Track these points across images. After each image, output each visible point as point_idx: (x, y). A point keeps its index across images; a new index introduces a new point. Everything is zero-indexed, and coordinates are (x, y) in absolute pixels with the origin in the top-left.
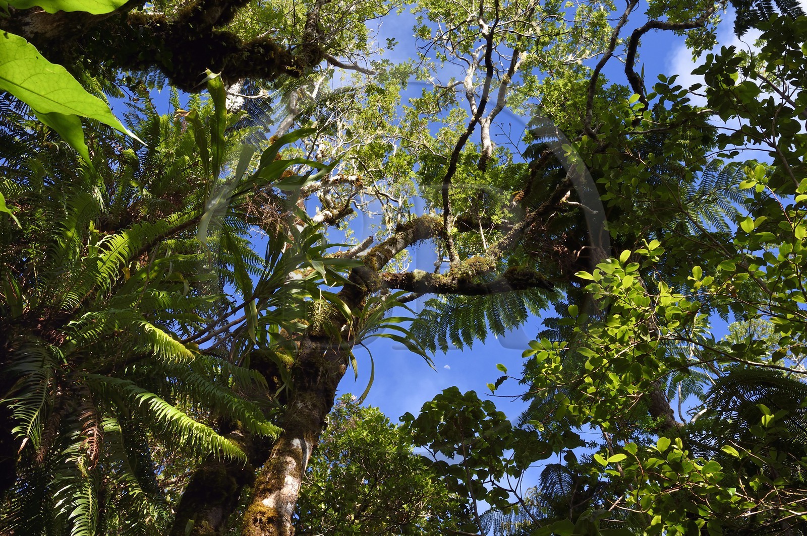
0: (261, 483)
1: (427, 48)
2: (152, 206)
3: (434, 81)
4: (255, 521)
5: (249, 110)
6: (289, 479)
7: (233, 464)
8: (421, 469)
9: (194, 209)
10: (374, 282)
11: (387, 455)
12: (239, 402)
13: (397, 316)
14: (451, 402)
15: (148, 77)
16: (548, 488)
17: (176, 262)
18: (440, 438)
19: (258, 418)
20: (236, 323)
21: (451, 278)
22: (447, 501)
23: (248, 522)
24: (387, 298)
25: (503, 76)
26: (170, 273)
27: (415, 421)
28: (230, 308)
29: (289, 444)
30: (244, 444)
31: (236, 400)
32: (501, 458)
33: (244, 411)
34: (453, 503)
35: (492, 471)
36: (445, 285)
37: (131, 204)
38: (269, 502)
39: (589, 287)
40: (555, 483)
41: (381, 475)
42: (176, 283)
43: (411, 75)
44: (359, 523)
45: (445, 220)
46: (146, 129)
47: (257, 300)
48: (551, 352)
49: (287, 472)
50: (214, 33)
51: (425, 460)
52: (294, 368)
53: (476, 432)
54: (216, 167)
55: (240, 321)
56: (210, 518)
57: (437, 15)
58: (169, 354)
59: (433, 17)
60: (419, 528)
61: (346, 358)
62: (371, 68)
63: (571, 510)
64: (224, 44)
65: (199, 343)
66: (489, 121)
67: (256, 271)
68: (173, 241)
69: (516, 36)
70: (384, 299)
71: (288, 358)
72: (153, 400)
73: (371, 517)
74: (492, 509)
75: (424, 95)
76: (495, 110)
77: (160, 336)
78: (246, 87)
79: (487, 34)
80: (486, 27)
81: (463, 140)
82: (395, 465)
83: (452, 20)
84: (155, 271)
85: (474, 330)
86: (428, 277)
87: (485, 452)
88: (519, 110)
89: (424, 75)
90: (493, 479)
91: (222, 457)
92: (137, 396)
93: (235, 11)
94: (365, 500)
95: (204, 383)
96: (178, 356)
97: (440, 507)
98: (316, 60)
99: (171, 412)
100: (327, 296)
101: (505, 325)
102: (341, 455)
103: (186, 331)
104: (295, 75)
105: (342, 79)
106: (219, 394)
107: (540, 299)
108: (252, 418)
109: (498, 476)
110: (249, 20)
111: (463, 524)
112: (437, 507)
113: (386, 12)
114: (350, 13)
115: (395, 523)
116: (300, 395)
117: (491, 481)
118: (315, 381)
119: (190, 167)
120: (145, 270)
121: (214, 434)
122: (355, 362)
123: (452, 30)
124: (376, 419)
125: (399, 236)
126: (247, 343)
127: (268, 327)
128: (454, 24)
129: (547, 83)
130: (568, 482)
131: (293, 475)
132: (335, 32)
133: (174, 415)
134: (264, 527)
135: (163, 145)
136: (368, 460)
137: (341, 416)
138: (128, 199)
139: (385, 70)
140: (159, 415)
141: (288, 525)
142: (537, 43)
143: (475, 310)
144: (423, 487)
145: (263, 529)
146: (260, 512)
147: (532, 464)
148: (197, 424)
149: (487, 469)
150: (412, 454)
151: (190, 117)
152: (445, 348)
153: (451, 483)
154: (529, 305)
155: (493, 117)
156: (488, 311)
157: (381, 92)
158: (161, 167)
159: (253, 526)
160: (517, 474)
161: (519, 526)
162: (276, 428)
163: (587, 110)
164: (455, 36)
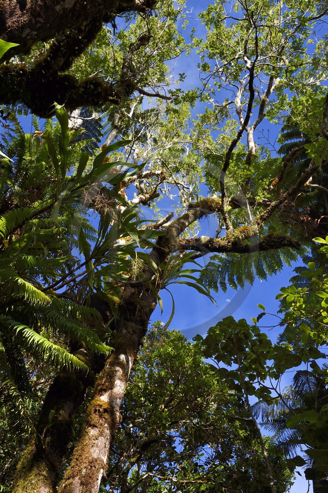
0: (99, 385)
1: (207, 79)
2: (21, 197)
3: (214, 101)
4: (95, 411)
5: (86, 128)
6: (118, 382)
7: (80, 373)
8: (209, 374)
9: (50, 198)
10: (174, 245)
11: (186, 364)
12: (83, 330)
13: (190, 269)
14: (229, 327)
15: (17, 107)
16: (299, 387)
17: (38, 235)
18: (222, 352)
19: (95, 341)
20: (80, 275)
21: (227, 241)
22: (228, 396)
23: (90, 412)
24: (184, 255)
25: (263, 97)
26: (35, 243)
27: (203, 341)
28: (76, 264)
29: (117, 358)
30: (88, 358)
31: (81, 328)
32: (265, 366)
33: (86, 336)
34: (232, 397)
35: (259, 374)
36: (223, 246)
37: (8, 195)
38: (104, 398)
39: (323, 249)
40: (304, 384)
41: (182, 377)
42: (39, 249)
43: (196, 99)
44: (167, 411)
45: (223, 201)
46: (16, 144)
47: (93, 260)
48: (296, 295)
49: (116, 378)
50: (59, 76)
51: (212, 368)
52: (120, 306)
53: (246, 347)
54: (64, 169)
55: (84, 274)
56: (66, 408)
57: (214, 55)
58: (34, 299)
59: (211, 56)
60: (209, 414)
61: (156, 299)
62: (169, 95)
63: (316, 403)
64: (66, 83)
65: (56, 290)
66: (253, 129)
67: (93, 239)
68: (37, 220)
69: (271, 68)
70: (181, 256)
71: (116, 299)
72: (25, 330)
73: (175, 407)
74: (260, 401)
75: (206, 112)
76: (257, 121)
77: (28, 287)
78: (83, 111)
79: (250, 67)
80: (249, 62)
81: (234, 143)
82: (191, 371)
83: (224, 58)
84: (25, 242)
85: (245, 276)
86: (211, 241)
87: (254, 361)
88: (274, 120)
89: (206, 98)
90: (259, 381)
91: (72, 367)
92: (15, 328)
93: (73, 60)
94: (171, 395)
95: (59, 318)
96: (41, 300)
97: (223, 400)
98: (130, 91)
99: (37, 338)
100: (141, 255)
101: (267, 272)
102: (155, 364)
103: (47, 282)
104: (116, 102)
105: (149, 103)
106: (69, 324)
107: (292, 254)
108: (91, 341)
109: (263, 378)
110: (84, 65)
111: (240, 412)
112: (221, 400)
113: (179, 54)
114: (153, 57)
115: (192, 411)
116: (124, 324)
117: (258, 382)
118: (134, 315)
119: (46, 169)
120: (18, 241)
121: (66, 353)
122: (161, 301)
123: (225, 65)
124: (178, 338)
125: (191, 213)
126: (88, 289)
127: (102, 278)
128: (227, 61)
129: (294, 100)
130: (314, 383)
131: (121, 380)
132: (143, 71)
133: (40, 340)
134: (101, 415)
135: (28, 154)
136: (173, 367)
137: (154, 337)
138: (5, 193)
139: (178, 96)
140: (30, 339)
141: (118, 414)
142: (287, 71)
143: (245, 262)
144: (211, 386)
145: (101, 416)
146: (99, 405)
147: (287, 370)
148: (55, 346)
149: (255, 374)
150: (203, 363)
151: (45, 136)
152: (225, 288)
153: (230, 383)
154: (284, 257)
155: (256, 126)
156: (254, 263)
157: (175, 111)
158: (27, 170)
159: (94, 415)
160: (277, 377)
161: (279, 413)
162: (108, 347)
163: (324, 119)
164: (228, 69)
